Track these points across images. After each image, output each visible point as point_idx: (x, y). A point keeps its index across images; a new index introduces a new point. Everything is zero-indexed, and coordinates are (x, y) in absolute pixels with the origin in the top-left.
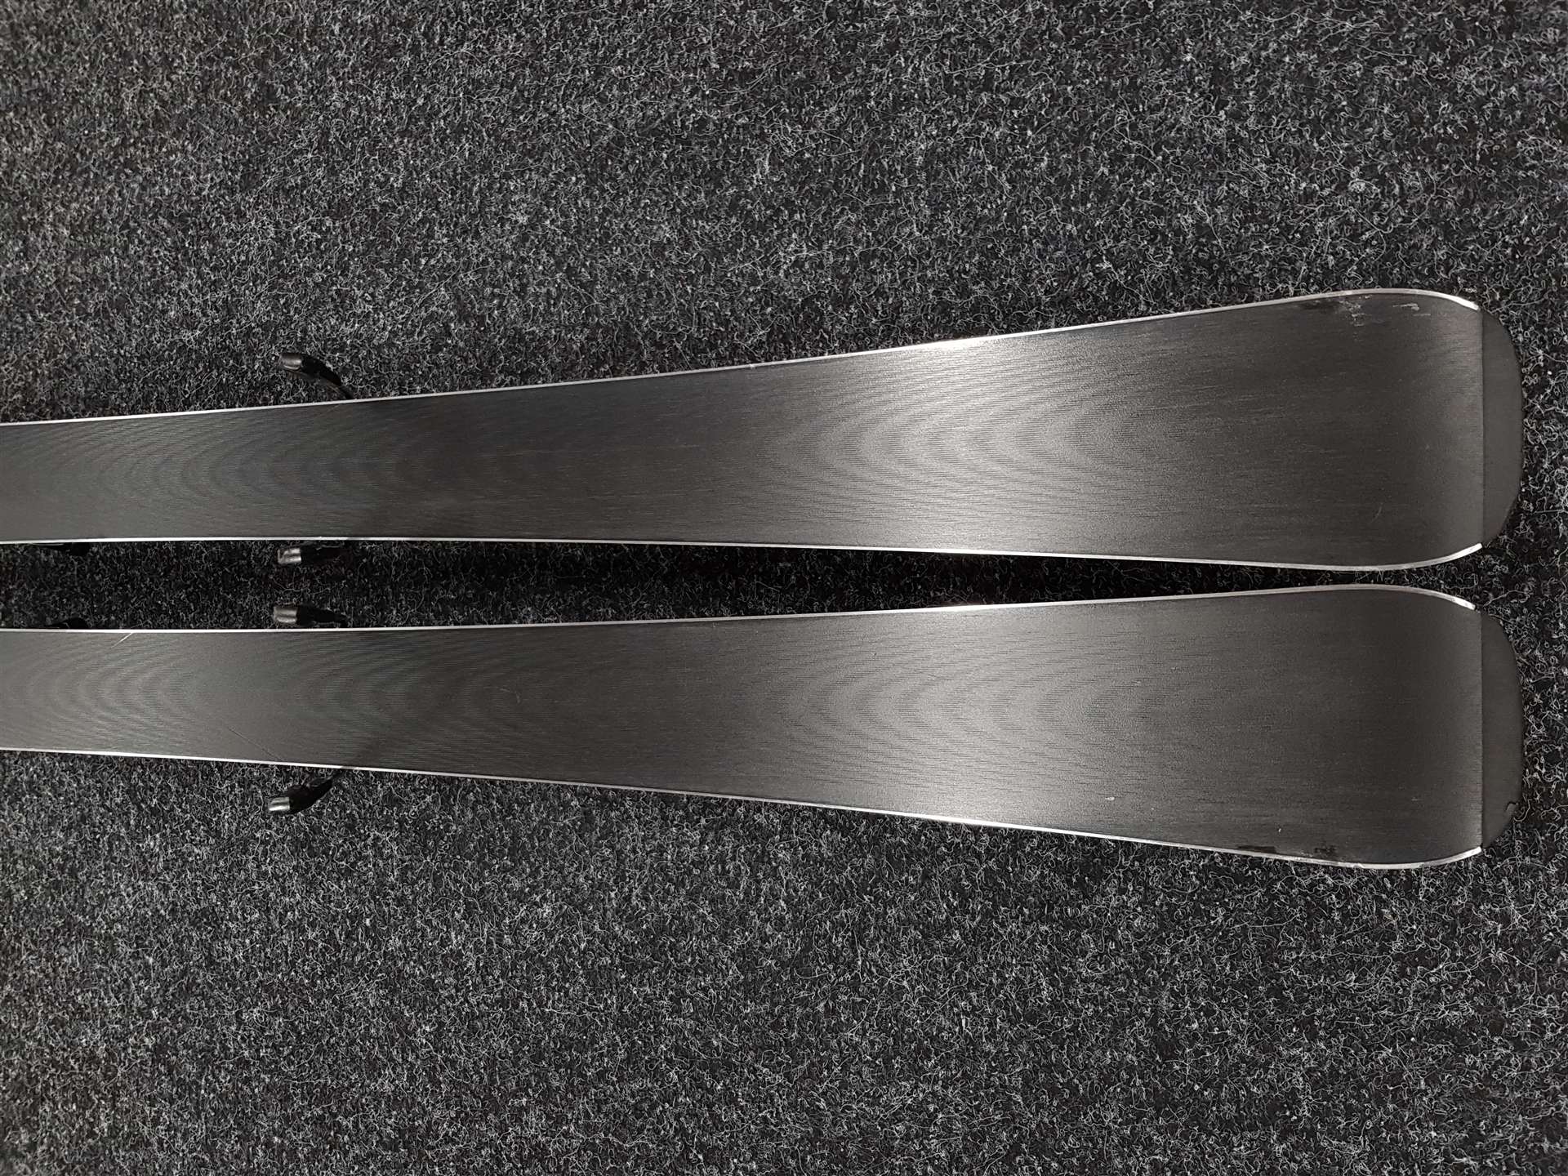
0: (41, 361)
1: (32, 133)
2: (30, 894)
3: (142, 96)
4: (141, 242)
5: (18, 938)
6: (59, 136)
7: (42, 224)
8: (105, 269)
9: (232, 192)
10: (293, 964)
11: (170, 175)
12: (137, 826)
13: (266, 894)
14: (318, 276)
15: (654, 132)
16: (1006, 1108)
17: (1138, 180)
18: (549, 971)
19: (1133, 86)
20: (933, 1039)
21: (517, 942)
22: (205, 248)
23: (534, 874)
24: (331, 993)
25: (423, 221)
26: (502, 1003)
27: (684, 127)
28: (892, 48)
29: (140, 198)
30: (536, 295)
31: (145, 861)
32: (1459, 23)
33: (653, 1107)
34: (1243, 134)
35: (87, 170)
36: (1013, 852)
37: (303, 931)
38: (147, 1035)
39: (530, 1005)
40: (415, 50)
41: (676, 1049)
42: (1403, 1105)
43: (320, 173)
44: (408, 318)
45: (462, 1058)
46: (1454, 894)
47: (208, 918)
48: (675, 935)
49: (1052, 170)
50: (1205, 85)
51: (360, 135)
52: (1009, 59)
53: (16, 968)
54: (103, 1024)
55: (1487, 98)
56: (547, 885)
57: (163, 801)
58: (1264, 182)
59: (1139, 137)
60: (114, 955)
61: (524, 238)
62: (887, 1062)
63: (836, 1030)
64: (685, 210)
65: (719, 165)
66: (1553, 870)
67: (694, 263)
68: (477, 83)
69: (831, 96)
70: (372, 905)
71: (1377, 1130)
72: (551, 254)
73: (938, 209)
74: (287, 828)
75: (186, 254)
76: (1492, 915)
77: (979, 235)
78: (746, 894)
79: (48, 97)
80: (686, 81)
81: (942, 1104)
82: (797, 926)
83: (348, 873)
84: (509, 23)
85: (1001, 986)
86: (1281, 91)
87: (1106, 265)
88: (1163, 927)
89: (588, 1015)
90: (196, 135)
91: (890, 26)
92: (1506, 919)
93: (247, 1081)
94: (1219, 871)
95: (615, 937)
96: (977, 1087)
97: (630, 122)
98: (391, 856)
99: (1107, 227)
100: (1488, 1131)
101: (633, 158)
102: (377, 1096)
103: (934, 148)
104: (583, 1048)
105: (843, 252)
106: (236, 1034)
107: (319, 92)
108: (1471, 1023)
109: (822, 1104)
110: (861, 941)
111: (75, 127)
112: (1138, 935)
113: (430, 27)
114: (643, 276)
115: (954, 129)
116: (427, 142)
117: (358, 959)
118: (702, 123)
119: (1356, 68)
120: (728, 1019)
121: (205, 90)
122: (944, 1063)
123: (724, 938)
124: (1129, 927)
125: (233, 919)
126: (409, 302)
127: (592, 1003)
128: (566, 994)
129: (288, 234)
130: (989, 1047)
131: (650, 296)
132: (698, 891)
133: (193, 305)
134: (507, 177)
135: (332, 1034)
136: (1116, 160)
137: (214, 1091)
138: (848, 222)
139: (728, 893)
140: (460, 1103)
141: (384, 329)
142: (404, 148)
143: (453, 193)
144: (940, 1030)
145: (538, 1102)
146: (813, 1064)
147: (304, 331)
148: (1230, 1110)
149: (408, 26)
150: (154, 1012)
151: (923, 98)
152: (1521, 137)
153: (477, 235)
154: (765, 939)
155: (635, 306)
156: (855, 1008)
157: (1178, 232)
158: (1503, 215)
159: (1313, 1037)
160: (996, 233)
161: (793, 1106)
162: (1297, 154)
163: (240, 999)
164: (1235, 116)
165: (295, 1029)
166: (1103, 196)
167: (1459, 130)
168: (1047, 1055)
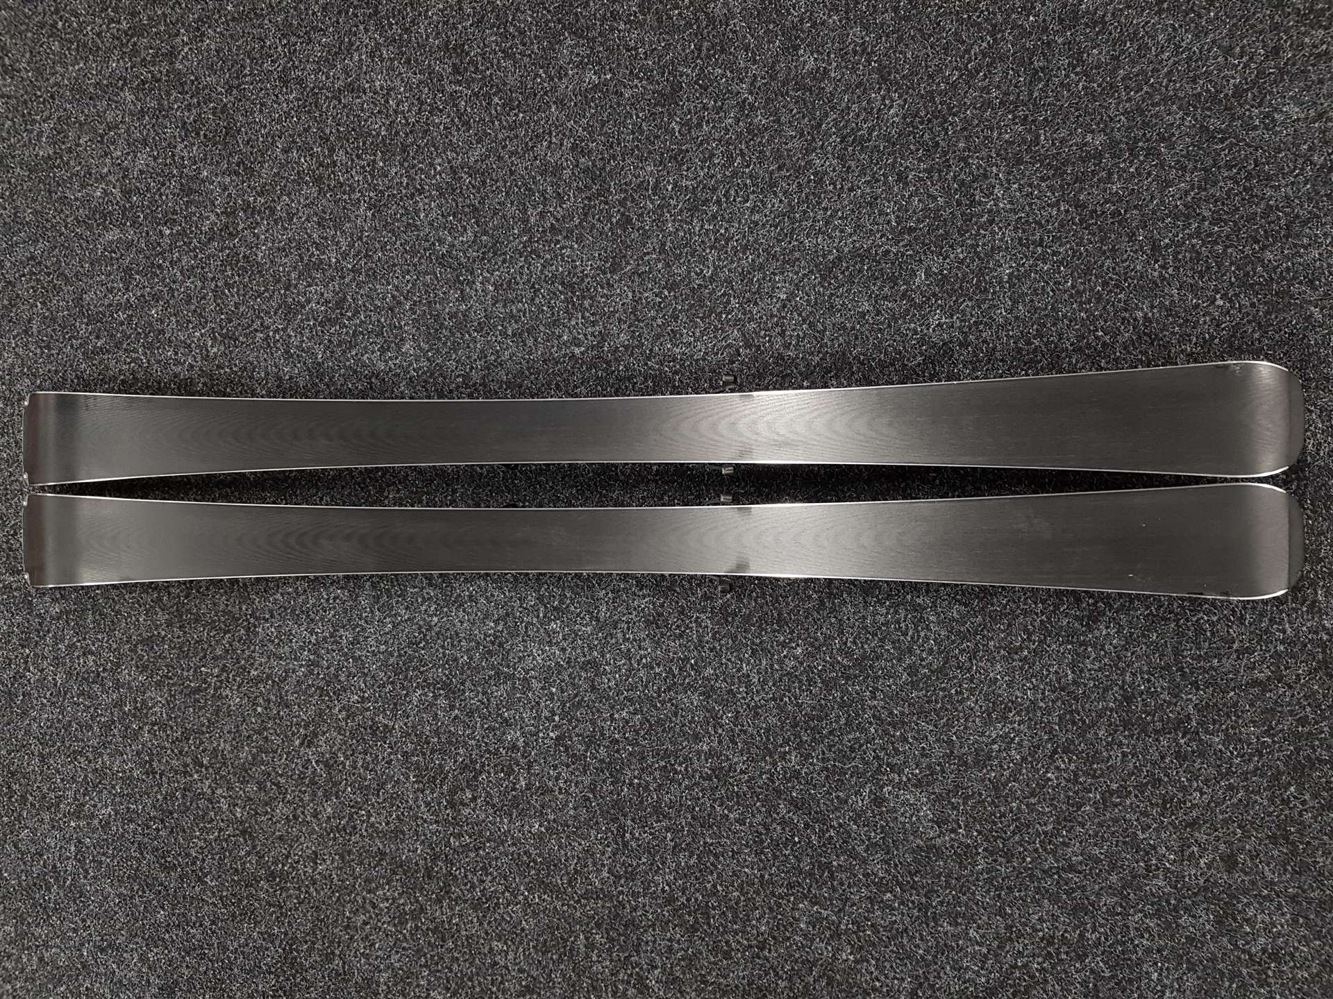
0: (475, 360)
1: (465, 230)
2: (471, 658)
3: (542, 215)
4: (543, 296)
5: (462, 684)
6: (485, 233)
7: (474, 283)
8: (519, 311)
9: (604, 273)
10: (646, 686)
11: (563, 260)
12: (544, 617)
13: (629, 650)
14: (659, 321)
15: (859, 255)
16: (1050, 732)
17: (1116, 294)
18: (800, 681)
19: (1113, 250)
20: (1013, 702)
21: (782, 668)
22: (587, 303)
23: (792, 632)
24: (670, 700)
25: (724, 295)
26: (774, 699)
27: (877, 254)
28: (991, 222)
29: (542, 271)
30: (791, 336)
31: (549, 636)
32: (1266, 231)
33: (861, 746)
34: (1167, 275)
35: (505, 254)
36: (1054, 612)
37: (652, 668)
38: (552, 731)
39: (790, 699)
40: (719, 202)
41: (874, 716)
42: (1239, 717)
43: (660, 266)
44: (714, 345)
45: (750, 729)
46: (1261, 621)
47: (593, 665)
48: (872, 660)
49: (1073, 287)
50: (1149, 252)
51: (685, 247)
52: (1052, 232)
53: (461, 700)
54: (522, 728)
55: (1278, 266)
56: (799, 638)
57: (561, 602)
58: (1176, 298)
59: (1117, 274)
60: (530, 689)
61: (784, 306)
62: (989, 715)
63: (961, 702)
64: (877, 296)
65: (897, 274)
66: (1305, 609)
67: (882, 323)
68: (756, 224)
69: (958, 244)
70: (695, 653)
71: (1227, 729)
72: (800, 315)
73: (1015, 302)
74: (641, 614)
75: (574, 305)
76: (1278, 630)
77: (1037, 315)
78: (912, 638)
79: (476, 209)
80: (878, 231)
81: (1018, 733)
82: (940, 653)
83: (681, 636)
84: (775, 193)
85: (1048, 675)
86: (1185, 257)
87: (1100, 333)
88: (1127, 643)
89: (823, 702)
90: (580, 240)
91: (990, 211)
92: (1284, 632)
93: (618, 751)
94: (1154, 616)
95: (839, 662)
96: (1036, 724)
97: (846, 250)
98: (707, 627)
99: (1101, 316)
100: (1276, 725)
101: (848, 268)
102: (699, 753)
103: (1013, 272)
104: (820, 719)
105: (965, 321)
106: (610, 726)
107: (660, 222)
108: (1269, 678)
109: (954, 738)
110: (975, 658)
111: (495, 228)
112: (1115, 648)
113: (727, 192)
114: (853, 328)
115: (1024, 264)
116: (726, 252)
117: (687, 681)
118: (888, 252)
119: (1219, 248)
120: (902, 700)
121: (586, 215)
122: (1018, 713)
123: (899, 660)
124: (1111, 644)
125: (608, 664)
126: (715, 337)
127: (825, 696)
128: (811, 692)
129: (640, 298)
130: (1041, 704)
131: (856, 338)
132: (885, 637)
133: (579, 333)
134: (775, 274)
135: (671, 722)
136: (1105, 284)
137: (596, 758)
138: (967, 306)
139: (902, 638)
140: (749, 752)
141: (700, 351)
142: (712, 256)
143: (742, 281)
144: (1017, 698)
145: (795, 749)
146: (949, 719)
147: (651, 350)
148: (1159, 725)
149: (714, 190)
150: (557, 718)
151: (1007, 248)
152: (1293, 285)
153: (756, 304)
154: (922, 660)
155: (848, 343)
156: (971, 691)
157: (1135, 320)
158: (1285, 319)
159: (1198, 689)
160: (1045, 315)
161: (938, 740)
162: (1192, 286)
163: (612, 708)
164: (1163, 267)
165: (648, 721)
166: (1099, 300)
167: (1265, 280)
168: (1071, 706)
